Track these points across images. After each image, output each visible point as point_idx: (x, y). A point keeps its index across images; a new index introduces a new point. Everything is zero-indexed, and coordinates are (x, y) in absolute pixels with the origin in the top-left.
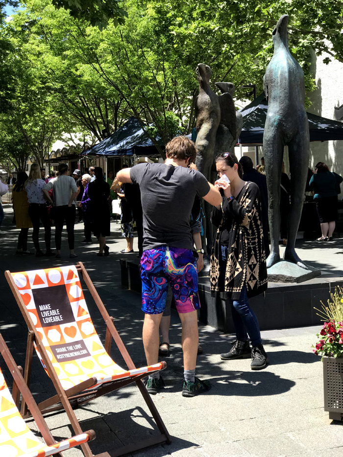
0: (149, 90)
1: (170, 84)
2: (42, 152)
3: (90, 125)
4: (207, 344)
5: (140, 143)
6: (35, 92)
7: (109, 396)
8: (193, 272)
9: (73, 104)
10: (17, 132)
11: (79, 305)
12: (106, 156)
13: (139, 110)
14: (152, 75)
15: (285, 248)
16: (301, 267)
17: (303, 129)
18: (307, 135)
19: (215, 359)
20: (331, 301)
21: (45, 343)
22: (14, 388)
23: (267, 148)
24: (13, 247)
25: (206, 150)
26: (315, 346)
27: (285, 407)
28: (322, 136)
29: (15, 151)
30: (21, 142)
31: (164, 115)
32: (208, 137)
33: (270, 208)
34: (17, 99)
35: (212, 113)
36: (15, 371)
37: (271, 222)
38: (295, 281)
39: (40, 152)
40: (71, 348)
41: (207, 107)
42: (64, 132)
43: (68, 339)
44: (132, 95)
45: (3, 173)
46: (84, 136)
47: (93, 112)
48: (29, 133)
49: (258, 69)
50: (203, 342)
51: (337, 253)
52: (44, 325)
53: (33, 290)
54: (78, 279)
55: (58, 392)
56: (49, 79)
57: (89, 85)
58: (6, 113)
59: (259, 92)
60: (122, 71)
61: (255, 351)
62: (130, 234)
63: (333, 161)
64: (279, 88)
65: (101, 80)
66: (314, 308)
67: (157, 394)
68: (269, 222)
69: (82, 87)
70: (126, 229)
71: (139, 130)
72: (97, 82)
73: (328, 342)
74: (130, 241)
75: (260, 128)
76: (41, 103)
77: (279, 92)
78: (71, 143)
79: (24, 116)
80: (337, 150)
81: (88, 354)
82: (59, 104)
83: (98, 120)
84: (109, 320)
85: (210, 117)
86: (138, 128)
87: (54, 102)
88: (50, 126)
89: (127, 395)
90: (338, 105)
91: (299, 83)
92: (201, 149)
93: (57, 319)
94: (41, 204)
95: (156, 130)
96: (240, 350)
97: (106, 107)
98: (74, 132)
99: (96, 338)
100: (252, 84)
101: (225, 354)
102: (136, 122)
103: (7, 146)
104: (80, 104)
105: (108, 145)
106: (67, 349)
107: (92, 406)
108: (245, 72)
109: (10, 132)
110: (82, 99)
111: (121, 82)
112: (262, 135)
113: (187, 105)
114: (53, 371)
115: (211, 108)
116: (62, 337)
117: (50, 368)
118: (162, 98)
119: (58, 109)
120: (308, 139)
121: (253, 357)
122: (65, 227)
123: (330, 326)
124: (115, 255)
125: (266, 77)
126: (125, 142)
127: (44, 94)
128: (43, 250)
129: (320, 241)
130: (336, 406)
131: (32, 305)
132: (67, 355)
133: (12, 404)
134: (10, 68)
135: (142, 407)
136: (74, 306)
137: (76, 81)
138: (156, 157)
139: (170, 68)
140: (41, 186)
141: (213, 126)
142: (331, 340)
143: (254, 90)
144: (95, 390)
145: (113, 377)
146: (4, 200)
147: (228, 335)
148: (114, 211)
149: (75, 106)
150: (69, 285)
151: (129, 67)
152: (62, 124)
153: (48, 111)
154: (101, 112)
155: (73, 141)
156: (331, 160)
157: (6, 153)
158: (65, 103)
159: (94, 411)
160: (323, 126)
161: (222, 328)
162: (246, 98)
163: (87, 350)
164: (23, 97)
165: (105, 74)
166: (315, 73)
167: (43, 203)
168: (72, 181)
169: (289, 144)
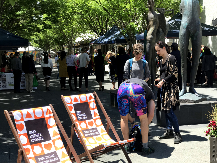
0: (123, 12)
1: (133, 10)
2: (72, 42)
3: (94, 30)
4: (152, 132)
5: (118, 38)
6: (69, 14)
7: (108, 154)
8: (143, 99)
9: (86, 20)
10: (60, 33)
11: (94, 112)
12: (102, 44)
13: (117, 22)
14: (124, 5)
15: (189, 87)
16: (197, 96)
17: (199, 29)
18: (201, 32)
19: (156, 138)
20: (213, 111)
21: (79, 128)
22: (67, 147)
23: (181, 39)
24: (59, 87)
25: (152, 40)
26: (206, 132)
27: (191, 161)
28: (206, 34)
29: (59, 42)
30: (62, 38)
31: (130, 24)
32: (152, 34)
33: (182, 68)
34: (60, 17)
35: (155, 23)
36: (68, 140)
37: (183, 74)
38: (194, 102)
39: (70, 42)
40: (91, 131)
41: (152, 20)
42: (81, 33)
43: (90, 127)
44: (115, 15)
45: (53, 52)
46: (91, 35)
47: (96, 23)
48: (65, 33)
49: (175, 2)
50: (150, 131)
51: (214, 90)
52: (78, 120)
54: (94, 100)
55: (86, 151)
56: (76, 8)
57: (94, 10)
58: (55, 24)
59: (175, 13)
60: (110, 4)
61: (176, 135)
62: (114, 81)
63: (211, 46)
64: (187, 10)
65: (100, 8)
66: (205, 114)
67: (130, 154)
68: (182, 74)
69: (91, 11)
70: (112, 78)
71: (117, 32)
72: (98, 9)
73: (212, 130)
74: (114, 84)
75: (176, 30)
76: (71, 19)
77: (187, 12)
78: (85, 38)
79: (63, 25)
80: (213, 40)
81: (99, 134)
82: (79, 20)
83: (98, 27)
84: (108, 118)
85: (154, 25)
86: (117, 31)
87: (77, 19)
88: (75, 30)
89: (116, 154)
90: (214, 19)
91: (197, 7)
92: (149, 39)
93: (84, 118)
94: (73, 66)
95: (126, 31)
96: (168, 134)
97: (102, 21)
98: (86, 33)
99: (102, 127)
100: (172, 9)
101: (161, 136)
102: (116, 28)
103: (55, 40)
104: (89, 19)
105: (103, 39)
106: (89, 132)
107: (100, 158)
108: (168, 4)
109: (57, 33)
110: (91, 17)
111: (109, 9)
112: (179, 33)
113: (140, 20)
115: (154, 20)
117: (82, 140)
118: (129, 16)
119: (79, 22)
120: (201, 34)
121: (175, 138)
122: (83, 78)
123: (213, 123)
124: (107, 91)
125: (181, 5)
126: (111, 37)
127: (73, 15)
128: (74, 88)
129: (205, 84)
130: (216, 160)
131: (73, 111)
132: (90, 134)
133: (66, 155)
134: (58, 3)
135: (123, 159)
136: (92, 112)
137: (88, 8)
138: (125, 45)
139: (133, 2)
140: (73, 58)
141: (155, 29)
142: (214, 129)
143: (173, 12)
144: (102, 151)
145: (111, 144)
146: (54, 65)
147: (162, 127)
148: (106, 70)
149: (87, 20)
150: (90, 102)
151: (114, 2)
152: (81, 29)
153: (75, 23)
154: (99, 23)
155: (86, 37)
156: (210, 45)
157: (55, 43)
158: (82, 19)
159: (101, 161)
160: (207, 29)
161: (159, 124)
162: (169, 16)
163: (98, 132)
164: (63, 17)
165: (101, 5)
166: (202, 4)
167: (74, 66)
168: (87, 56)
169: (192, 37)
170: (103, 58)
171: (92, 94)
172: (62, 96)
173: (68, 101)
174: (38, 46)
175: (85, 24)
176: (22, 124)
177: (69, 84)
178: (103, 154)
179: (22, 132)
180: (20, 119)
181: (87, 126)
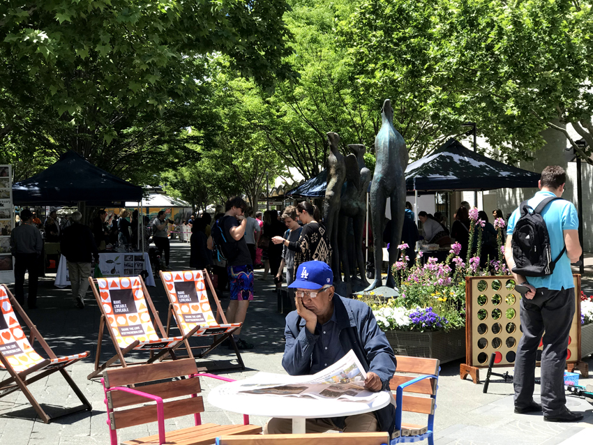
2: (254, 189)
10: (227, 167)
11: (202, 293)
21: (179, 312)
25: (333, 199)
29: (227, 188)
30: (232, 178)
32: (334, 189)
35: (338, 170)
40: (194, 317)
41: (335, 165)
43: (193, 312)
48: (239, 168)
52: (179, 302)
53: (175, 283)
54: (203, 279)
64: (382, 153)
79: (232, 151)
81: (204, 321)
84: (218, 302)
85: (336, 174)
92: (329, 198)
93: (188, 300)
99: (211, 313)
103: (217, 182)
105: (313, 186)
106: (192, 317)
115: (338, 167)
116: (190, 310)
131: (173, 291)
132: (192, 320)
133: (152, 329)
136: (199, 294)
141: (338, 181)
143: (474, 129)
150: (197, 282)
155: (291, 178)
160: (505, 174)
163: (204, 319)
169: (391, 196)
172: (161, 271)
173: (167, 278)
174: (180, 195)
176: (106, 293)
179: (106, 301)
180: (104, 287)
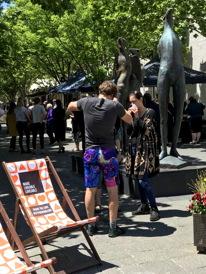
0: (89, 53)
1: (101, 50)
2: (25, 90)
3: (53, 74)
4: (123, 206)
5: (83, 85)
6: (20, 55)
7: (64, 237)
8: (115, 162)
9: (43, 62)
10: (9, 78)
11: (47, 182)
12: (63, 93)
13: (83, 65)
14: (91, 44)
15: (170, 148)
16: (180, 159)
17: (181, 76)
18: (184, 80)
19: (128, 214)
20: (198, 180)
21: (26, 205)
22: (8, 231)
23: (160, 88)
24: (7, 148)
26: (188, 207)
27: (170, 243)
28: (192, 81)
29: (9, 90)
30: (12, 84)
31: (98, 68)
32: (124, 82)
33: (162, 124)
34: (9, 59)
36: (9, 222)
38: (177, 168)
39: (23, 91)
40: (42, 208)
42: (37, 79)
43: (40, 203)
44: (79, 56)
45: (1, 103)
46: (50, 81)
47: (55, 67)
48: (16, 79)
49: (154, 41)
50: (121, 205)
51: (202, 151)
53: (19, 174)
54: (46, 167)
55: (34, 235)
56: (29, 47)
57: (53, 50)
58: (3, 67)
59: (155, 54)
60: (73, 42)
61: (152, 210)
62: (77, 140)
63: (200, 96)
64: (167, 52)
65: (60, 47)
66: (188, 184)
67: (94, 235)
68: (161, 132)
69: (48, 51)
70: (75, 136)
71: (82, 77)
72: (57, 49)
73: (196, 204)
74: (77, 144)
75: (155, 76)
76: (24, 61)
77: (167, 54)
79: (14, 69)
80: (201, 89)
81: (52, 212)
82: (34, 62)
83: (58, 71)
84: (65, 191)
87: (32, 60)
88: (29, 75)
89: (75, 237)
90: (203, 62)
91: (179, 49)
93: (33, 191)
95: (93, 77)
96: (143, 209)
97: (63, 63)
98: (44, 78)
99: (57, 202)
100: (150, 50)
101: (134, 212)
102: (81, 72)
103: (3, 87)
104: (47, 62)
105: (64, 86)
106: (39, 209)
107: (55, 243)
108: (146, 43)
109: (6, 79)
110: (49, 58)
111: (72, 49)
113: (112, 62)
114: (31, 222)
115: (126, 64)
117: (29, 220)
118: (97, 58)
119: (34, 65)
120: (184, 82)
121: (151, 214)
122: (38, 136)
123: (197, 195)
124: (68, 152)
125: (159, 46)
126: (74, 84)
127: (26, 56)
128: (25, 149)
129: (191, 144)
130: (201, 243)
131: (18, 183)
132: (40, 212)
134: (6, 40)
135: (84, 243)
136: (43, 182)
137: (45, 48)
138: (93, 94)
139: (101, 40)
140: (24, 111)
141: (127, 75)
142: (198, 203)
143: (152, 54)
144: (56, 233)
145: (67, 226)
146: (2, 119)
147: (136, 200)
148: (68, 126)
149: (45, 63)
150: (41, 170)
151: (77, 40)
152: (36, 74)
153: (28, 66)
154: (60, 67)
155: (43, 84)
156: (198, 95)
157: (3, 91)
158: (38, 61)
159: (56, 246)
160: (194, 75)
161: (132, 196)
162: (147, 58)
163: (52, 210)
164: (13, 58)
165: (62, 44)
166: (189, 43)
167: (25, 121)
168: (42, 108)
169: (173, 86)
170: (64, 111)
171: (43, 160)
172: (4, 162)
173: (11, 170)
175: (41, 68)
177: (19, 143)
178: (58, 237)
181: (36, 201)
